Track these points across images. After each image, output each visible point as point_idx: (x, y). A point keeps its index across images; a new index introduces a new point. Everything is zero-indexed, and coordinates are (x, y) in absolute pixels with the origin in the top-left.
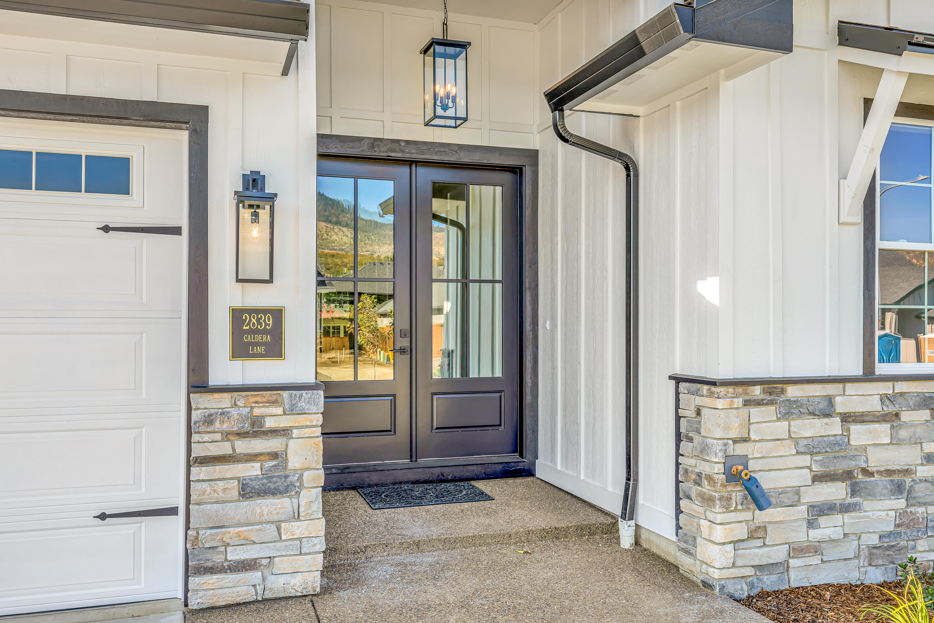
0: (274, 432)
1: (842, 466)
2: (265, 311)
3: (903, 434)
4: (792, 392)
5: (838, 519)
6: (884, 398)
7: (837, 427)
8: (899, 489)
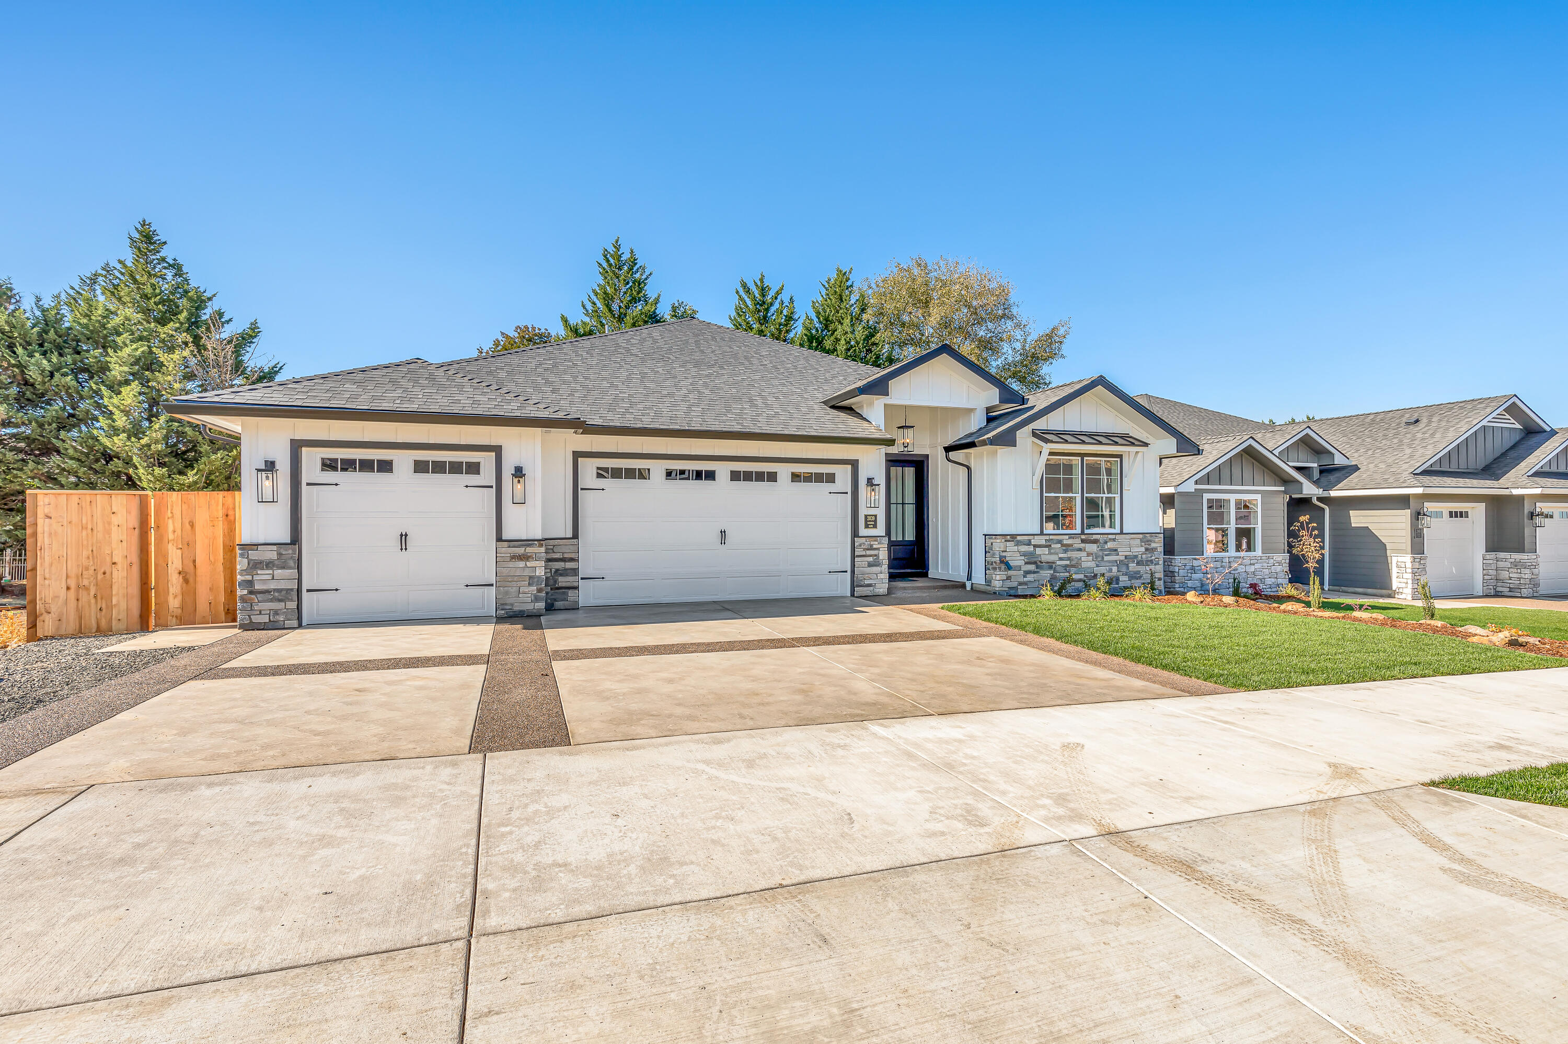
0: (875, 549)
1: (1034, 560)
2: (872, 515)
4: (1019, 538)
6: (1046, 540)
7: (1031, 548)
8: (1051, 568)
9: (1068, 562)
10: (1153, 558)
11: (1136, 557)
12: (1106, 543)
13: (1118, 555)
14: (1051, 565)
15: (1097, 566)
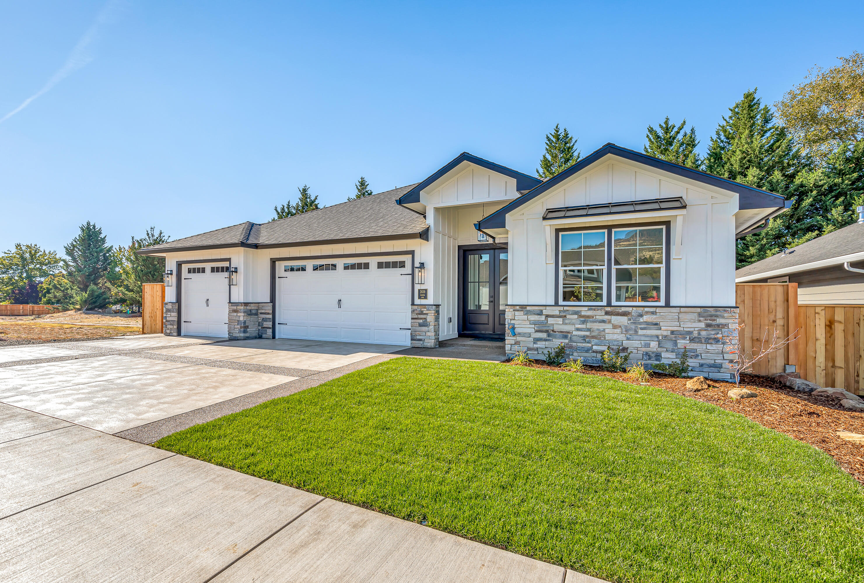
0: (425, 314)
1: (545, 329)
2: (424, 290)
3: (567, 321)
4: (528, 308)
5: (544, 343)
6: (560, 311)
7: (543, 318)
8: (565, 337)
9: (588, 333)
10: (720, 336)
11: (690, 333)
12: (641, 316)
13: (660, 329)
14: (565, 335)
15: (628, 339)
